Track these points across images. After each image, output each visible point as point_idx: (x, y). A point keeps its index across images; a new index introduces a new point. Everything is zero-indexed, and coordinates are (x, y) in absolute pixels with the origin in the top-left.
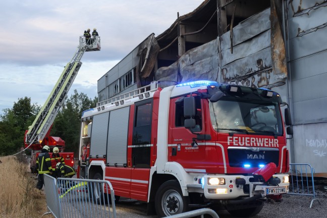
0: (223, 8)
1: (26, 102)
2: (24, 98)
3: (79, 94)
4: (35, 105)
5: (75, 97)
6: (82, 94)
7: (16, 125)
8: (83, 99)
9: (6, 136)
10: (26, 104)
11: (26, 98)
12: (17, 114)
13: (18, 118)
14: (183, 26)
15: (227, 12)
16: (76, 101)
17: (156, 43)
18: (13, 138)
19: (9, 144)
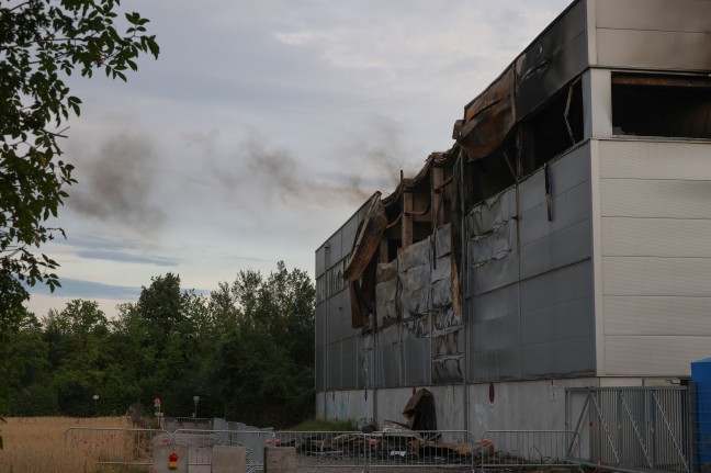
0: (437, 191)
1: (170, 285)
2: (164, 276)
3: (290, 271)
4: (190, 295)
5: (279, 278)
6: (297, 271)
7: (145, 344)
8: (299, 284)
9: (123, 370)
10: (167, 292)
11: (169, 275)
12: (149, 316)
13: (152, 326)
14: (410, 195)
15: (444, 197)
16: (282, 288)
17: (381, 213)
18: (138, 375)
19: (130, 388)
